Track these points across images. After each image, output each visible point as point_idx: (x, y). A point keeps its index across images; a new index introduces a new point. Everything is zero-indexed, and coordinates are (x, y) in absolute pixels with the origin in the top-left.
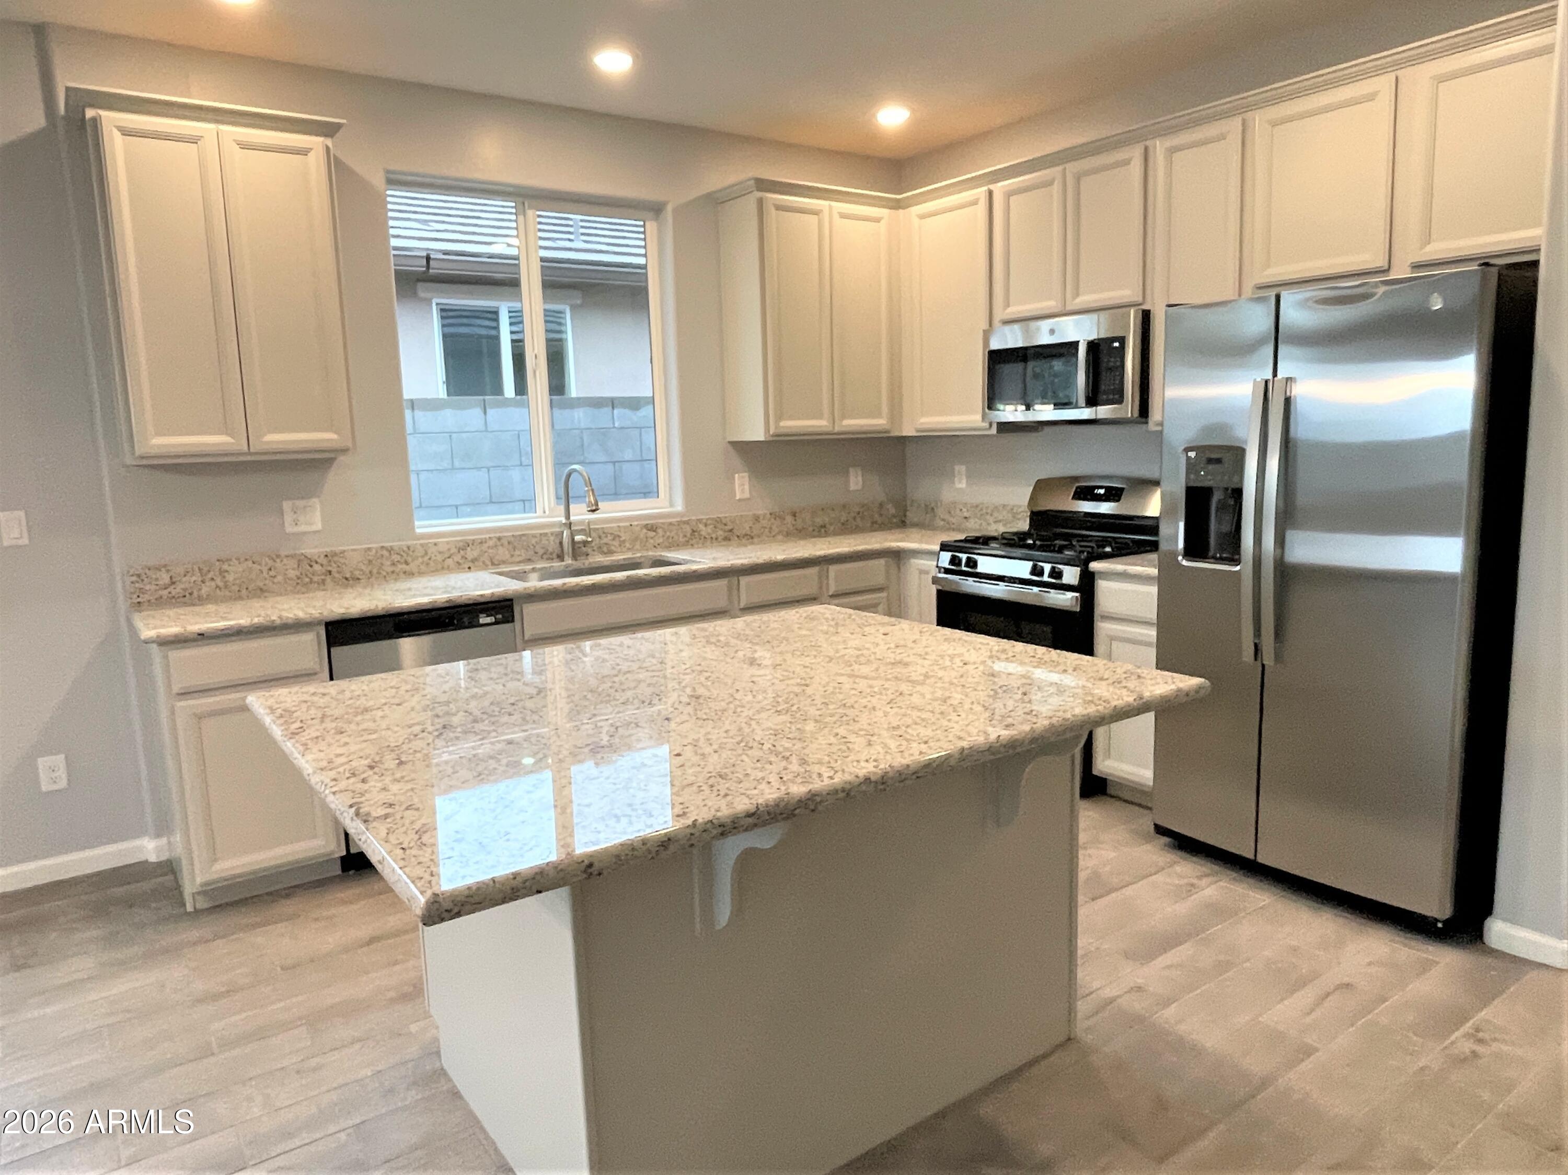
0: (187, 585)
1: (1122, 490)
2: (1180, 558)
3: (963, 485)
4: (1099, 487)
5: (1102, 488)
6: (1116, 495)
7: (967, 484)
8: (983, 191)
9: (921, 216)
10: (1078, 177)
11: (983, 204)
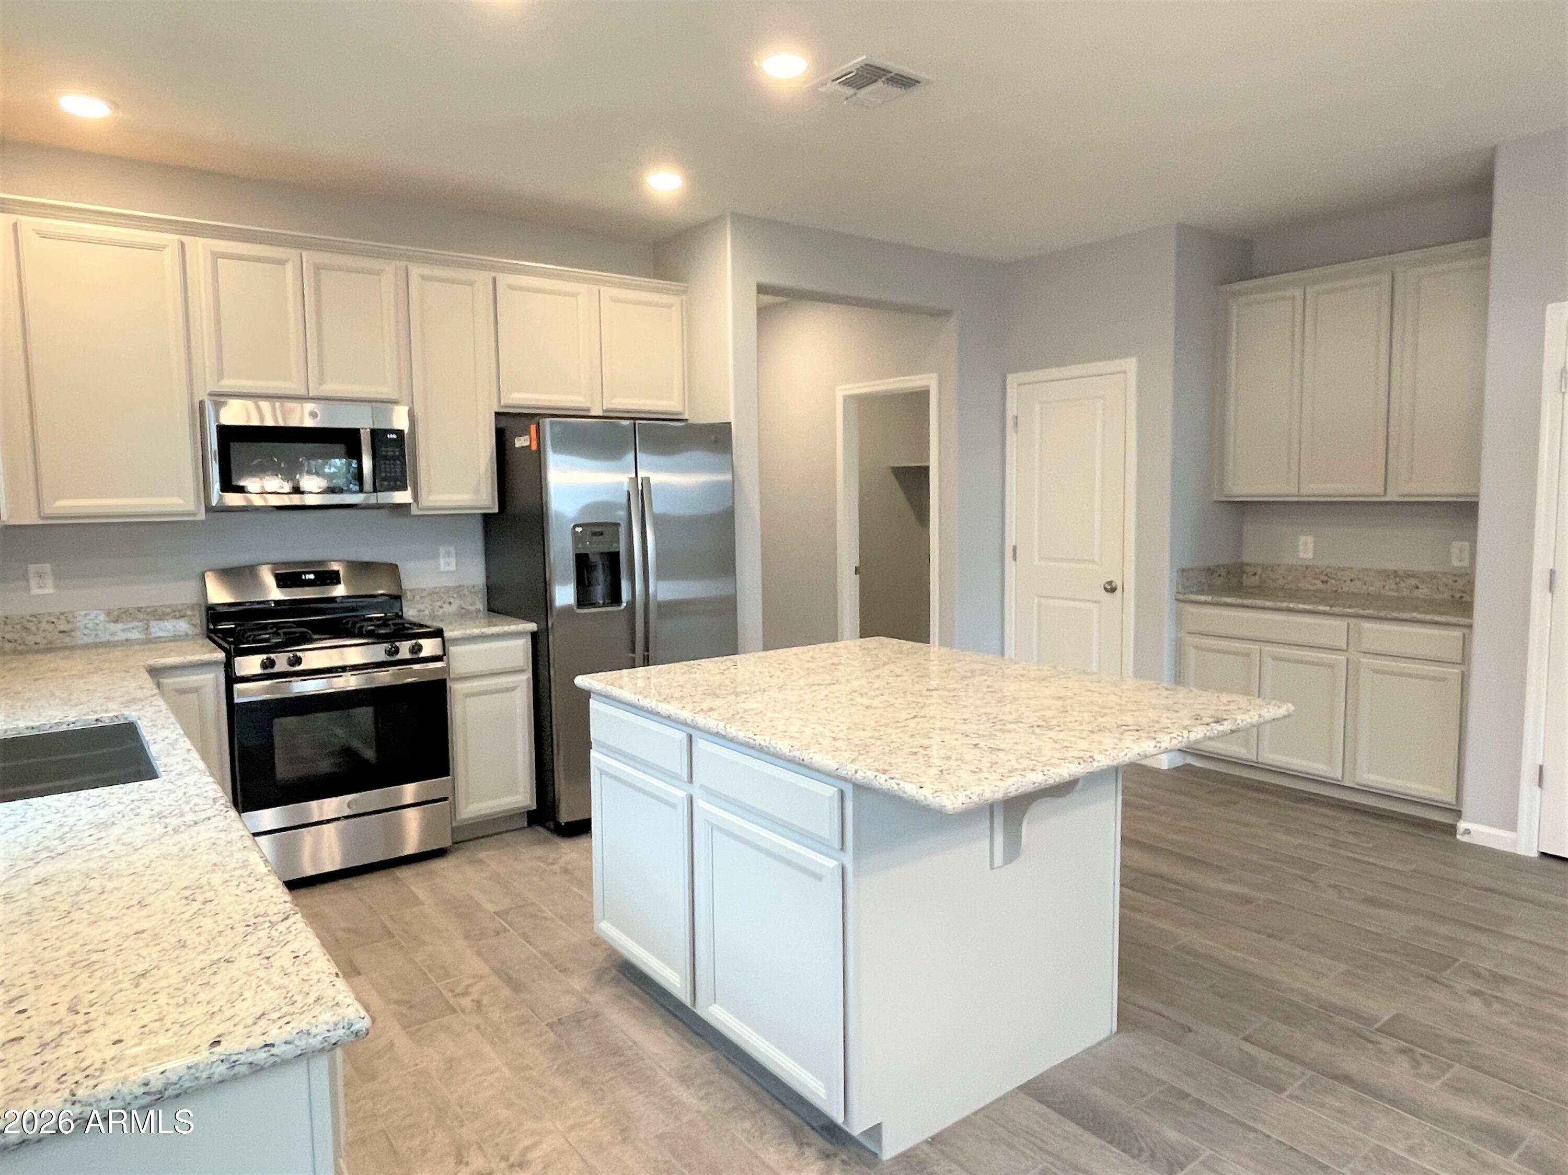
1: (337, 572)
2: (575, 608)
3: (49, 590)
4: (305, 573)
5: (309, 573)
6: (332, 578)
7: (56, 587)
8: (172, 239)
9: (42, 235)
10: (318, 268)
11: (170, 256)
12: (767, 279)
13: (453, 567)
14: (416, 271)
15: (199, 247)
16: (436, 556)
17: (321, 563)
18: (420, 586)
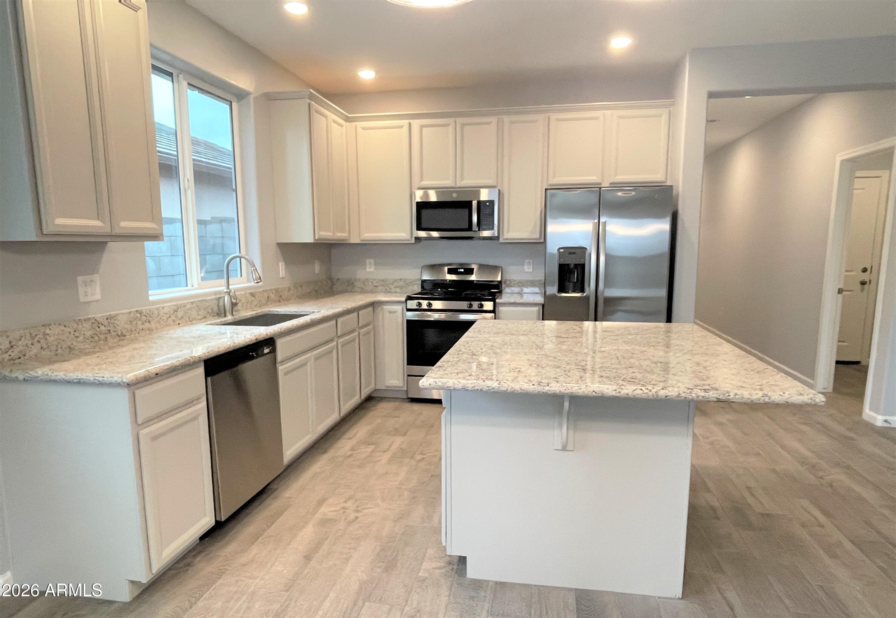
0: (22, 348)
1: (473, 269)
2: (556, 293)
3: (372, 269)
4: (460, 269)
5: (462, 268)
6: (470, 271)
7: (375, 269)
8: (405, 122)
9: (364, 129)
10: (463, 125)
11: (406, 129)
12: (715, 88)
13: (531, 270)
14: (506, 119)
15: (416, 123)
16: (523, 265)
17: (469, 264)
18: (515, 279)
